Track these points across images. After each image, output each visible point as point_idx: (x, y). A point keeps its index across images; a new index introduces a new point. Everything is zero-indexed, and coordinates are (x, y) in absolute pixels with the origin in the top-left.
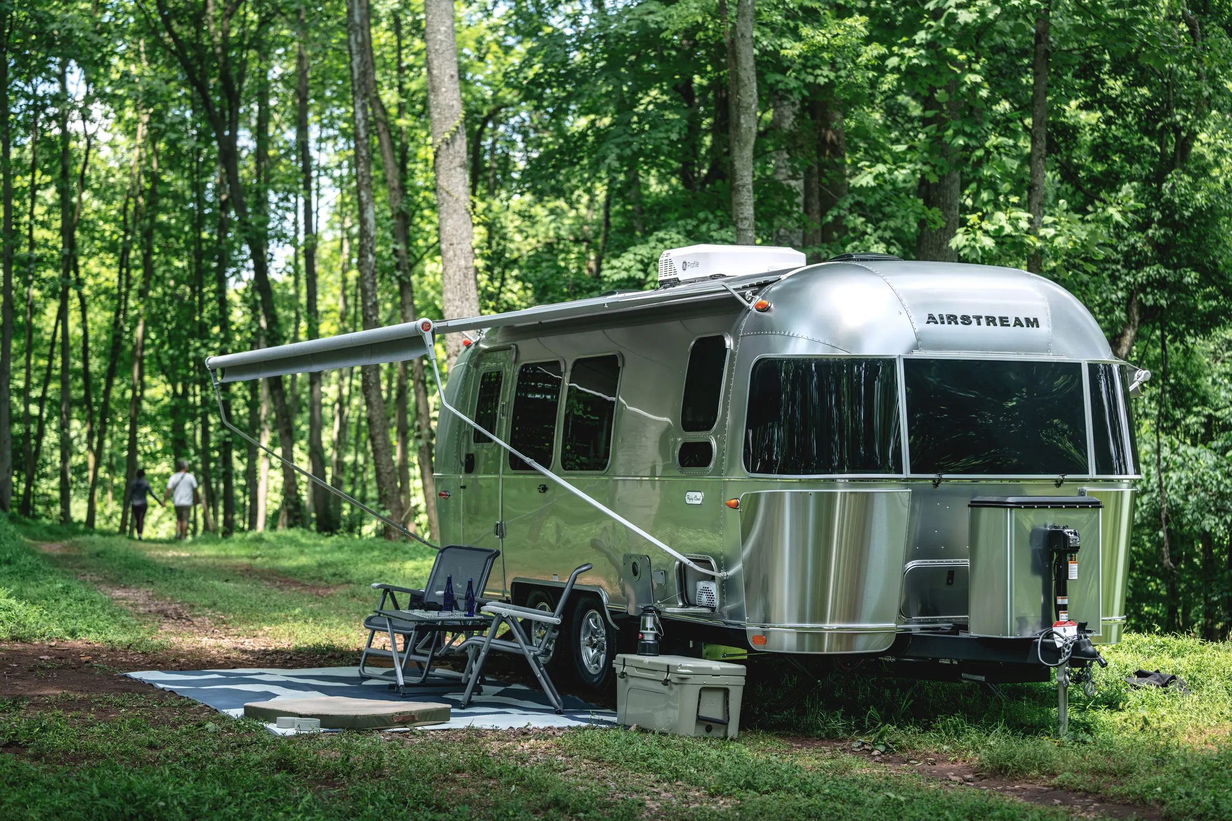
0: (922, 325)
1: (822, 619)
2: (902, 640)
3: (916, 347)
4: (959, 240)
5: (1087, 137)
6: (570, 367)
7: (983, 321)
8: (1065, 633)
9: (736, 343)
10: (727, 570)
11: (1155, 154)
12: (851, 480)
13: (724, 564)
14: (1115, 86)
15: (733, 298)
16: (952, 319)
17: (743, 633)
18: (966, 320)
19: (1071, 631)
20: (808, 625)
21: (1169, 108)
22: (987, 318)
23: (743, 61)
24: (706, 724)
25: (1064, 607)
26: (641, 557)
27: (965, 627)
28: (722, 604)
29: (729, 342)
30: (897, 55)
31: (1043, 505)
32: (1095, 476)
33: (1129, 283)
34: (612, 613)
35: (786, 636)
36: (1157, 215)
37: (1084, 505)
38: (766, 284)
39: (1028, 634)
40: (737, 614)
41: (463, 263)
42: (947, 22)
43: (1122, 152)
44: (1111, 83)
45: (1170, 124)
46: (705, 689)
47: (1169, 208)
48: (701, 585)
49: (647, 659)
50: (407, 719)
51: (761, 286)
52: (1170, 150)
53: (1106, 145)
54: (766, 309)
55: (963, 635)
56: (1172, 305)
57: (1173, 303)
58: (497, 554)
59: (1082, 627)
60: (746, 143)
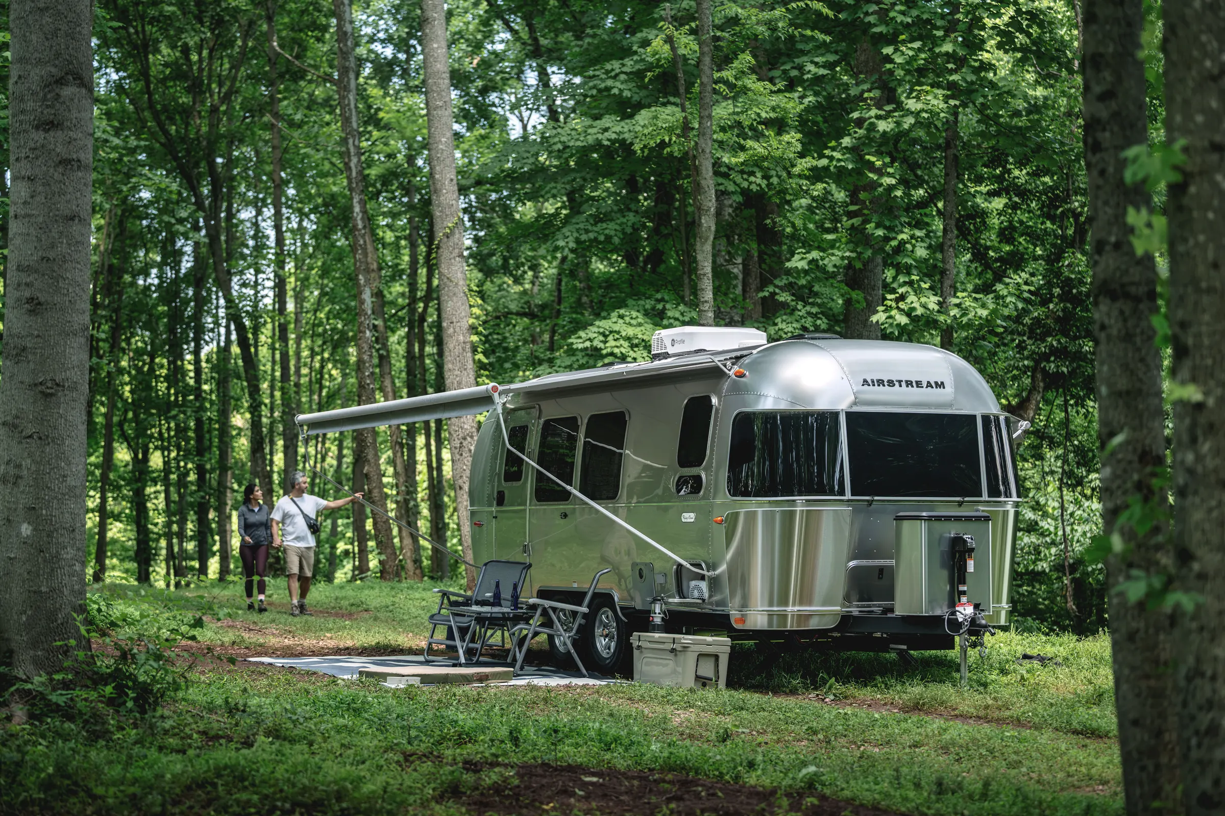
0: (858, 387)
1: (787, 604)
2: (846, 620)
3: (855, 403)
4: (879, 317)
5: (995, 221)
6: (586, 421)
7: (903, 384)
8: (965, 611)
9: (719, 401)
10: (714, 570)
11: (1056, 237)
12: (807, 501)
13: (712, 566)
14: (1020, 175)
15: (718, 367)
16: (881, 382)
17: (727, 617)
18: (891, 383)
19: (969, 610)
20: (775, 609)
21: (1068, 196)
22: (906, 382)
23: (704, 172)
24: (703, 681)
25: (964, 593)
26: (646, 564)
27: (892, 610)
28: (710, 596)
29: (714, 401)
30: (828, 157)
31: (948, 518)
32: (987, 499)
33: (1034, 352)
34: (622, 608)
35: (759, 617)
36: (1057, 291)
37: (978, 519)
38: (742, 357)
39: (938, 612)
40: (722, 603)
41: (461, 338)
42: (868, 130)
43: (1027, 234)
44: (1016, 173)
45: (1069, 210)
46: (701, 655)
47: (1068, 285)
48: (693, 583)
49: (657, 635)
50: (482, 678)
51: (738, 358)
52: (1070, 232)
53: (1011, 227)
54: (742, 376)
55: (889, 615)
56: (1072, 373)
57: (1074, 370)
58: (530, 566)
59: (976, 607)
60: (707, 239)
